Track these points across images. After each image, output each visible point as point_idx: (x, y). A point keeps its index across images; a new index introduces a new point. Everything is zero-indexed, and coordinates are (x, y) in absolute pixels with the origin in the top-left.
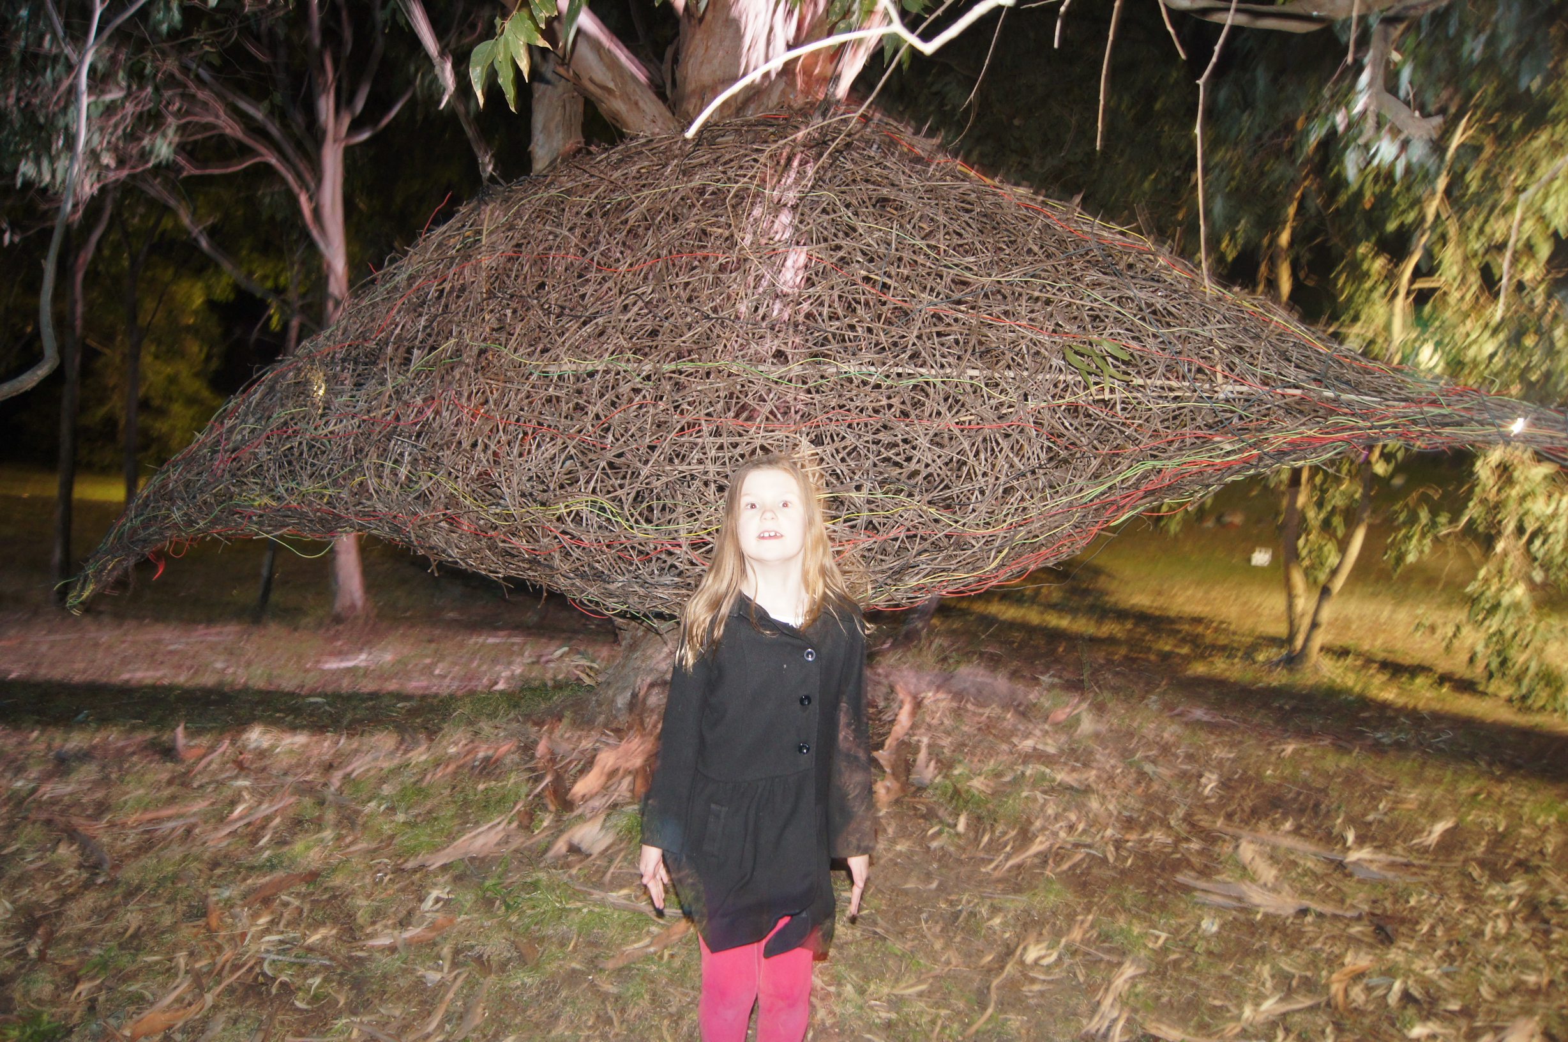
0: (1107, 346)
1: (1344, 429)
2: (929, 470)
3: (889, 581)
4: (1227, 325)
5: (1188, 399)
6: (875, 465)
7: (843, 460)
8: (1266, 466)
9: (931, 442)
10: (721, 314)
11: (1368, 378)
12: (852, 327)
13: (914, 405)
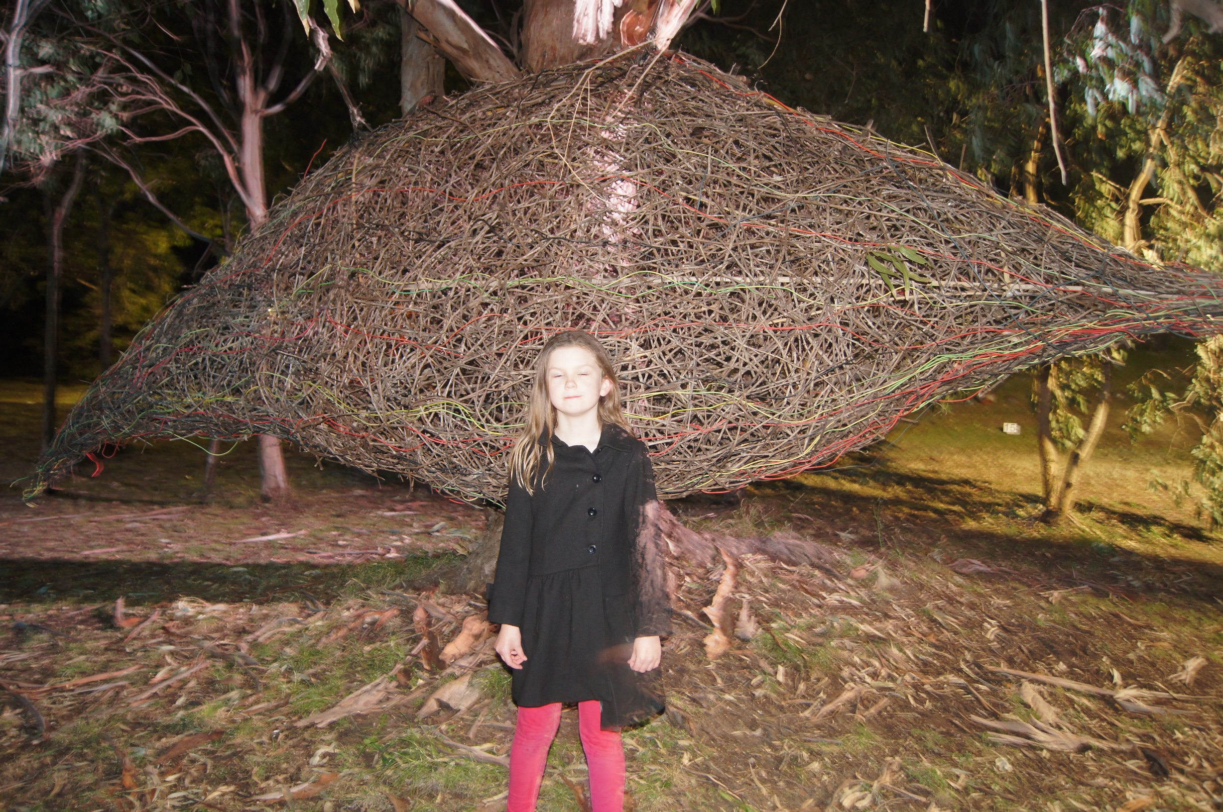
0: (905, 252)
1: (1121, 321)
2: (747, 368)
3: (714, 468)
4: (1012, 230)
5: (979, 298)
6: (698, 365)
7: (669, 361)
8: (1050, 355)
9: (748, 343)
10: (558, 235)
11: (1142, 274)
12: (674, 243)
13: (732, 310)
